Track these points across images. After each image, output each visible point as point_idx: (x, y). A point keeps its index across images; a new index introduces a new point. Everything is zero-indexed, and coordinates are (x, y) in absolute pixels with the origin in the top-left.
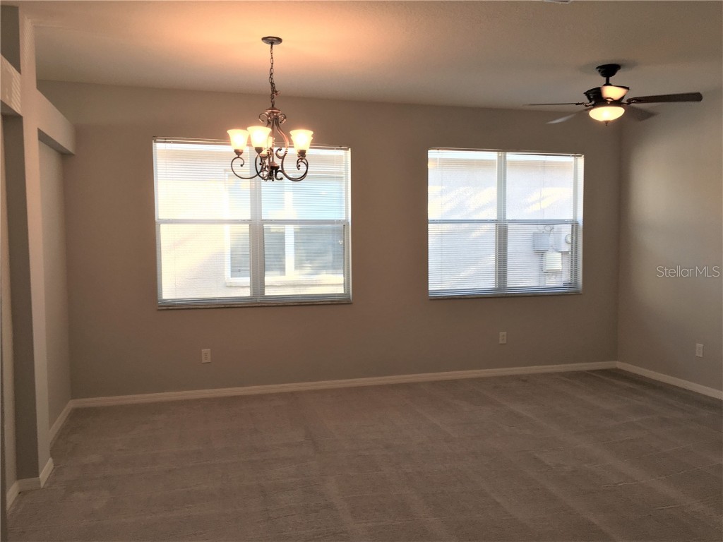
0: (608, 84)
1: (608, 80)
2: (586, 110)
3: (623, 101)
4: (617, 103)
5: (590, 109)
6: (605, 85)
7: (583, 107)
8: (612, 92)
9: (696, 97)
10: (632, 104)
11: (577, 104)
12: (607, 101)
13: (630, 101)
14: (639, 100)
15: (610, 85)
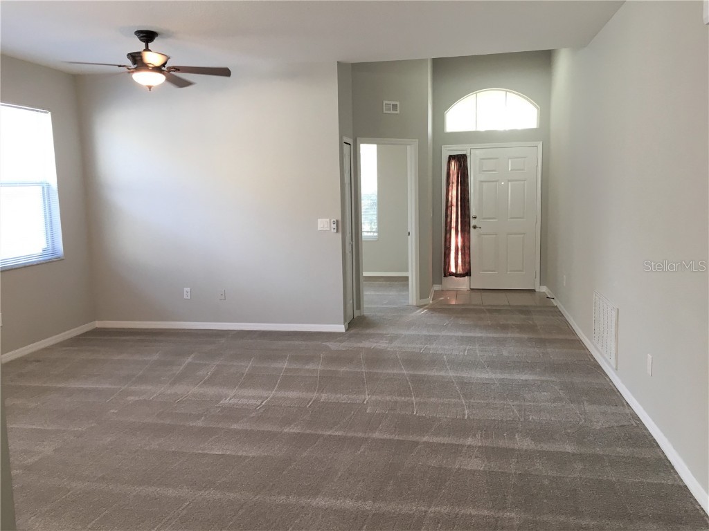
0: (147, 49)
1: (147, 46)
2: (129, 73)
3: (163, 68)
4: (158, 69)
5: (133, 72)
6: (145, 50)
7: (125, 69)
8: (152, 58)
9: (225, 72)
10: (171, 72)
11: (120, 66)
12: (148, 66)
13: (170, 69)
14: (177, 69)
15: (150, 51)
